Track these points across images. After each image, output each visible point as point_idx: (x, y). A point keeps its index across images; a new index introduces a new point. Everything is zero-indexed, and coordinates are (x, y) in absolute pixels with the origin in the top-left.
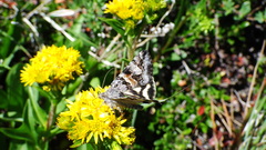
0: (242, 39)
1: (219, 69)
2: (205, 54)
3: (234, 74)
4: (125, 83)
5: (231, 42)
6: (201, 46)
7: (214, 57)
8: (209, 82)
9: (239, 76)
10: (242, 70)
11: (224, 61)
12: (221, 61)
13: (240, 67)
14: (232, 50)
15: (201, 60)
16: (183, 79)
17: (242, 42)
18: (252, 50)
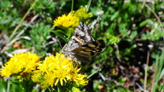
0: (133, 56)
1: (122, 77)
2: (112, 68)
3: (131, 79)
4: (76, 42)
5: (127, 59)
6: (108, 64)
7: (117, 69)
8: (118, 84)
9: (135, 79)
10: (136, 76)
11: (124, 71)
12: (122, 72)
13: (134, 74)
14: (128, 64)
15: (110, 73)
16: (101, 85)
17: (133, 59)
18: (139, 63)
